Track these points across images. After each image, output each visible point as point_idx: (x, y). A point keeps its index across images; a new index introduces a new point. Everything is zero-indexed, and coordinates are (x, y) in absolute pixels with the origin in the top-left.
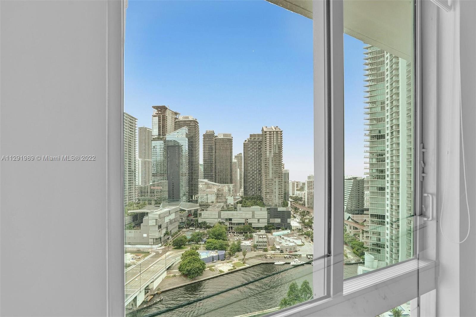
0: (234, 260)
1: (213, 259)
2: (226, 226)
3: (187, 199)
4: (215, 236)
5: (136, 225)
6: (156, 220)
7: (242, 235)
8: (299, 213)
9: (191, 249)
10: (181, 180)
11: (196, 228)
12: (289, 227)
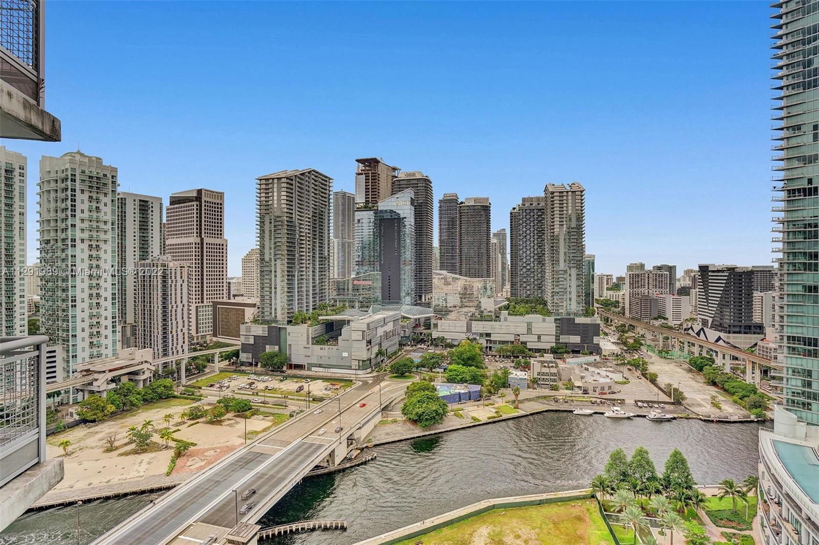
0: (497, 402)
1: (459, 398)
2: (481, 344)
3: (412, 301)
4: (463, 360)
5: (332, 338)
6: (363, 332)
7: (509, 361)
8: (613, 328)
9: (421, 380)
10: (403, 272)
11: (428, 346)
12: (597, 350)
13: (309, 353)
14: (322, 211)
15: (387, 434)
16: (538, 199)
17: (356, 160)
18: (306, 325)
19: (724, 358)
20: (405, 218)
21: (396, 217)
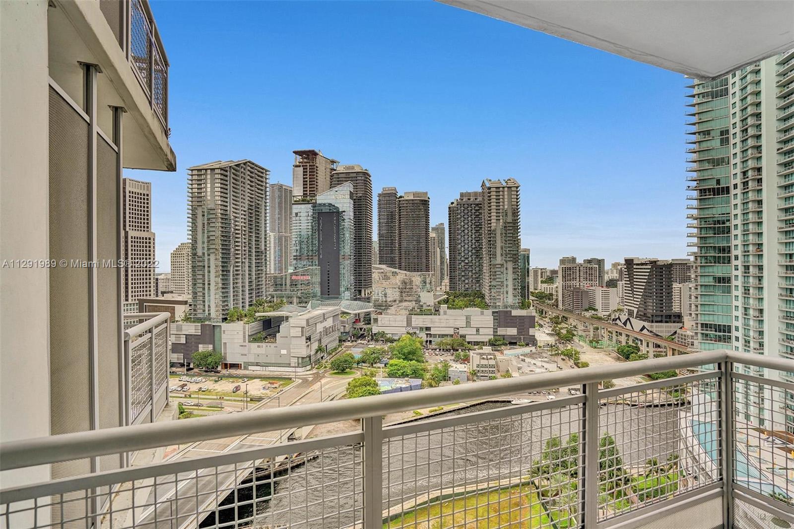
2: (421, 338)
3: (352, 296)
4: (404, 354)
5: (270, 335)
6: (303, 328)
7: (449, 354)
8: (547, 320)
9: (362, 375)
10: (342, 267)
11: (369, 341)
12: (532, 341)
13: (245, 351)
14: (258, 204)
15: (329, 431)
16: (476, 194)
17: (294, 152)
18: (242, 322)
19: (648, 346)
20: (344, 212)
21: (335, 211)
